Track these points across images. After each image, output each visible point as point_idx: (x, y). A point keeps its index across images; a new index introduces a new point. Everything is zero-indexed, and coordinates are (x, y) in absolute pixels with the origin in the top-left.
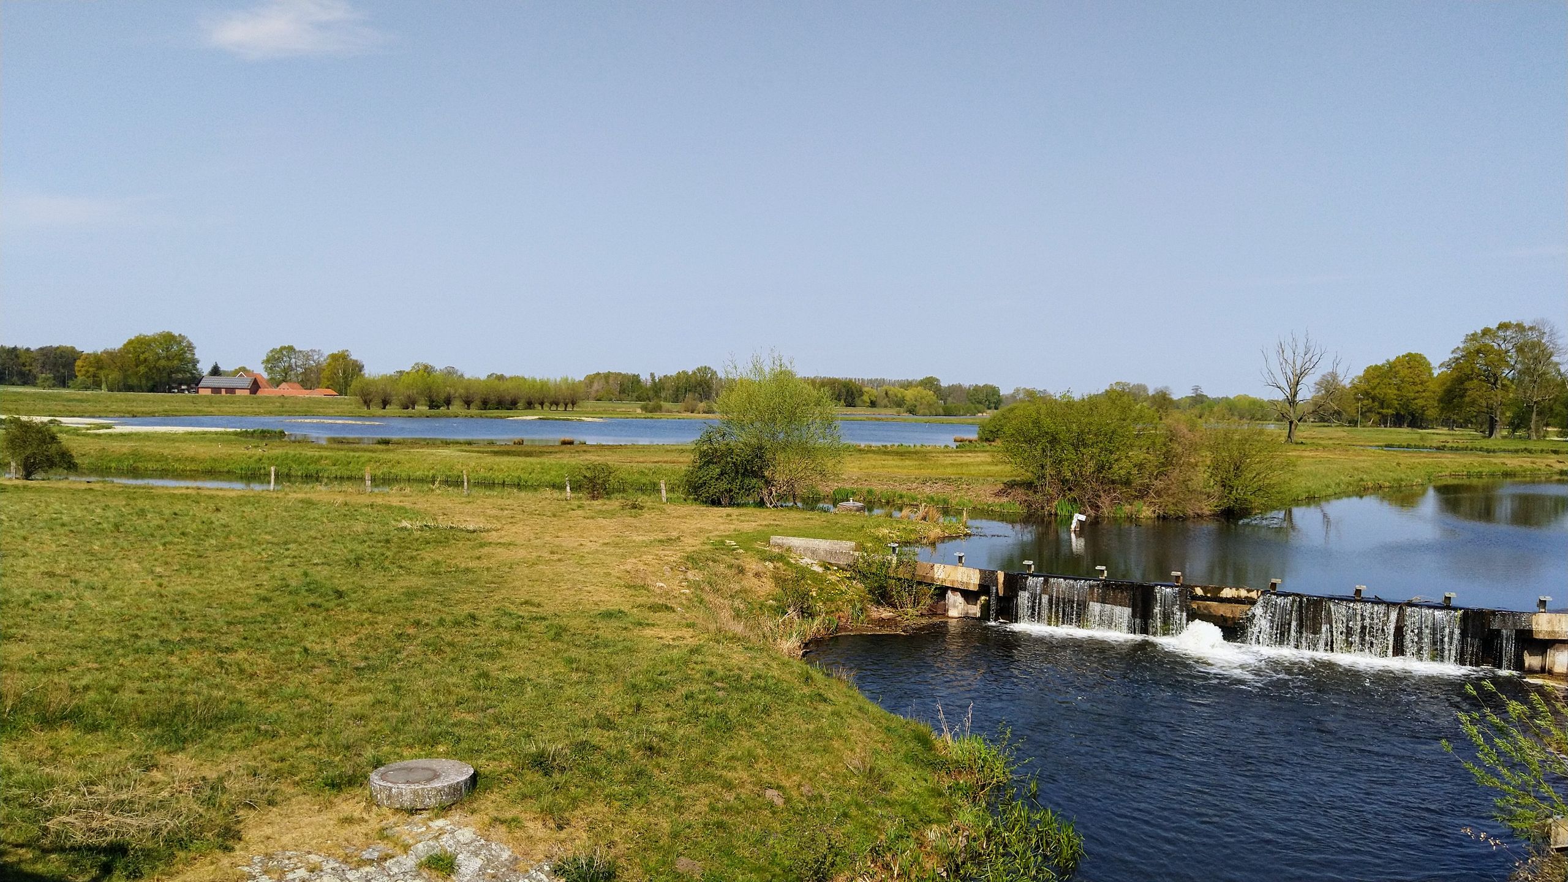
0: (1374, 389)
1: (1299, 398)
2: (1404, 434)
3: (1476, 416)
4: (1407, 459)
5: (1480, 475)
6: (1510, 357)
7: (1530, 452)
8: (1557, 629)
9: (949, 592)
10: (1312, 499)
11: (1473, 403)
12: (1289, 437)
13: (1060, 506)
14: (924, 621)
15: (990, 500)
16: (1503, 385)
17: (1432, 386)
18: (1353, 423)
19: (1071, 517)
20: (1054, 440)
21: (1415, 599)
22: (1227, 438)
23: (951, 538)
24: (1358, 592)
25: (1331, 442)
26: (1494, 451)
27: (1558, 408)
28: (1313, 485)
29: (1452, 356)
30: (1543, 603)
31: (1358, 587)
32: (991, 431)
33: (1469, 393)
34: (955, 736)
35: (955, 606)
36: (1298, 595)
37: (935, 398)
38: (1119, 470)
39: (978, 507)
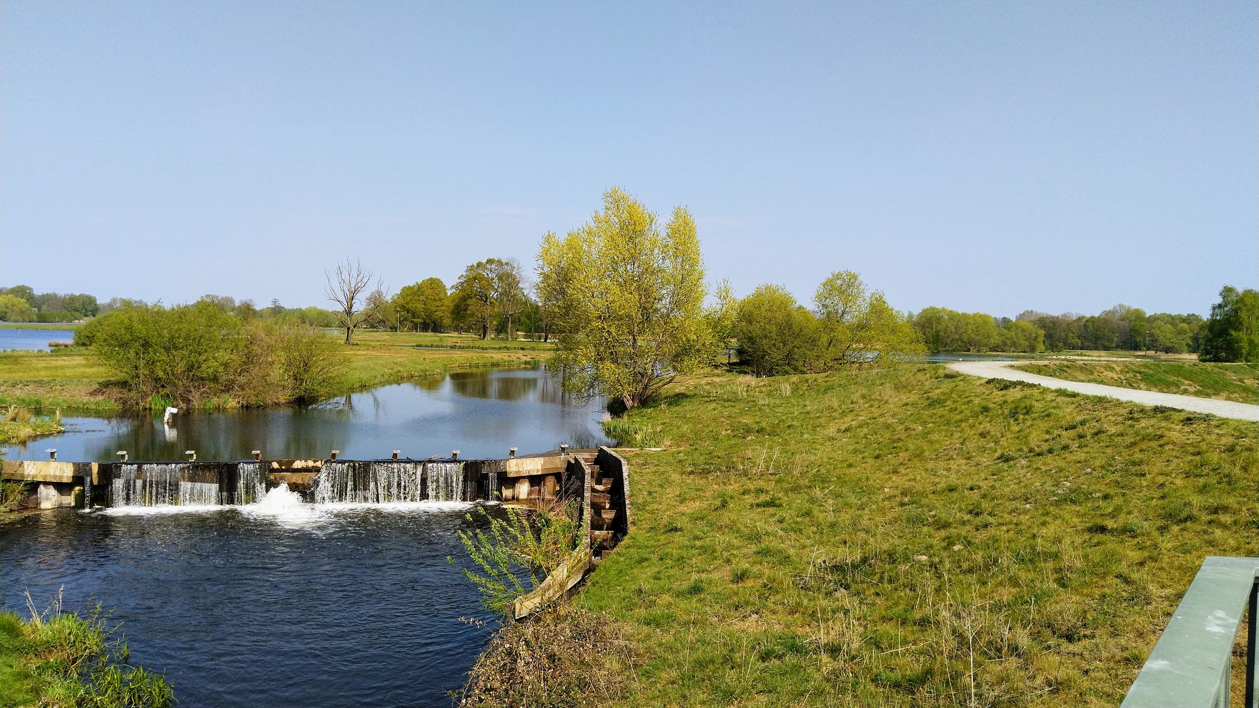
0: (407, 303)
1: (353, 310)
2: (429, 337)
3: (475, 324)
4: (430, 355)
5: (477, 366)
6: (495, 283)
7: (508, 349)
8: (521, 470)
9: (42, 487)
10: (364, 387)
11: (472, 315)
12: (347, 339)
13: (153, 401)
14: (13, 516)
15: (86, 399)
16: (491, 303)
17: (446, 302)
18: (394, 329)
19: (165, 410)
20: (146, 345)
21: (434, 457)
22: (297, 342)
23: (43, 436)
24: (395, 455)
25: (378, 343)
26: (486, 349)
27: (523, 319)
28: (365, 376)
29: (458, 281)
30: (513, 452)
31: (395, 452)
32: (88, 337)
33: (470, 308)
34: (46, 619)
35: (47, 499)
36: (352, 461)
37: (27, 305)
38: (209, 367)
39: (73, 405)
